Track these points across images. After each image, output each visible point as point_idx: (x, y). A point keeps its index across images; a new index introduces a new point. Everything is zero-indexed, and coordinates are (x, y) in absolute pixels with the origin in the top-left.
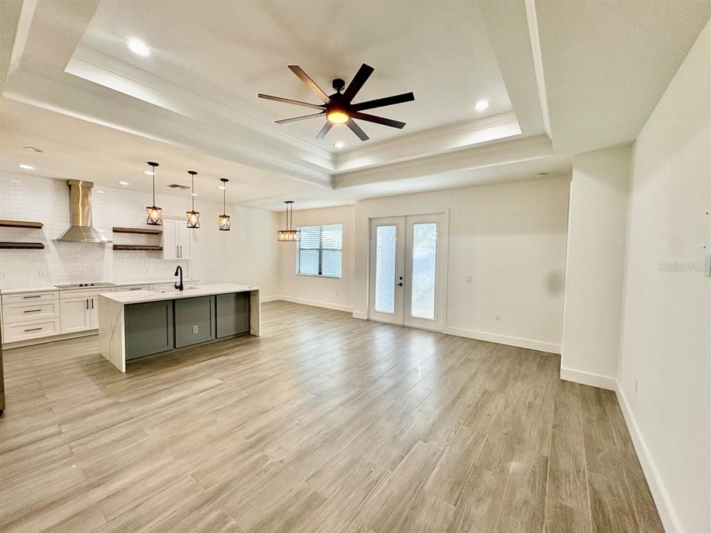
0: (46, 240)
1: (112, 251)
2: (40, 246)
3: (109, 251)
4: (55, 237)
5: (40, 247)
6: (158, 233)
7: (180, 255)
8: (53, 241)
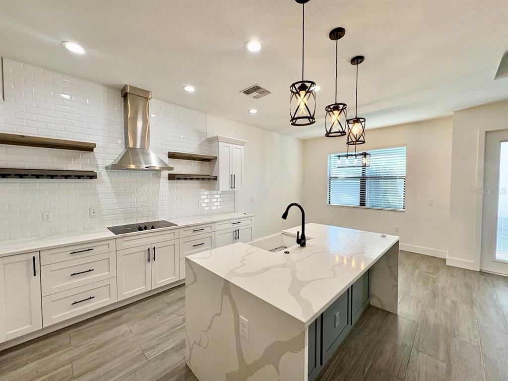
0: (97, 167)
1: (167, 181)
2: (91, 174)
3: (164, 182)
4: (109, 163)
5: (92, 176)
6: (213, 160)
7: (233, 186)
8: (106, 168)
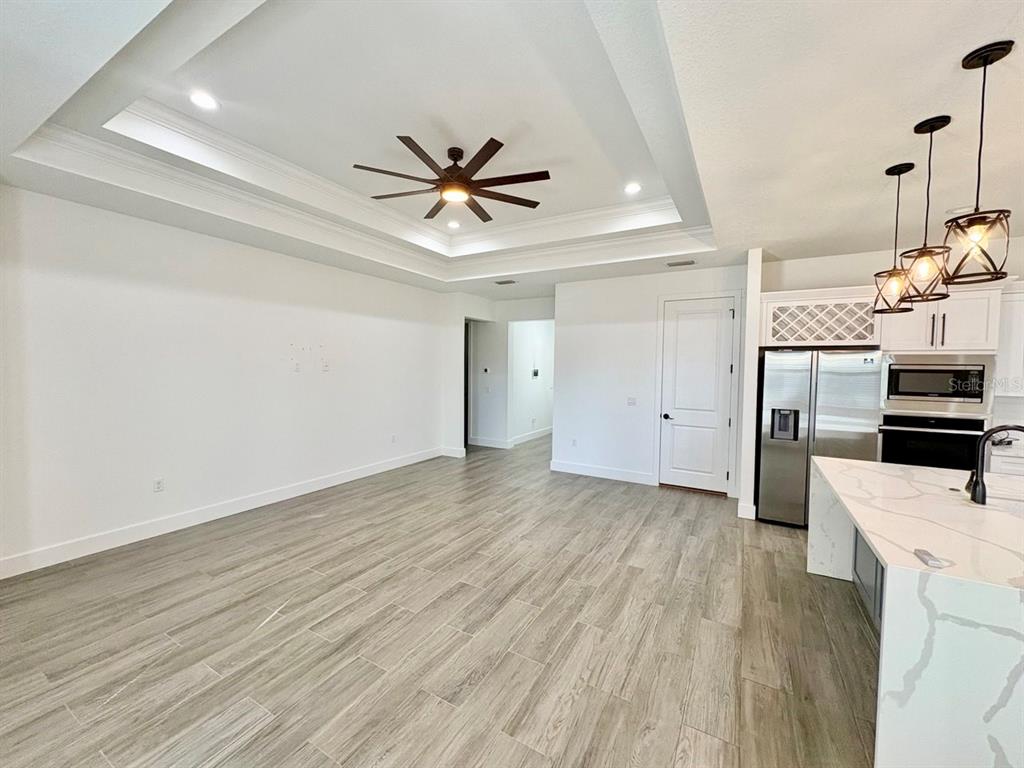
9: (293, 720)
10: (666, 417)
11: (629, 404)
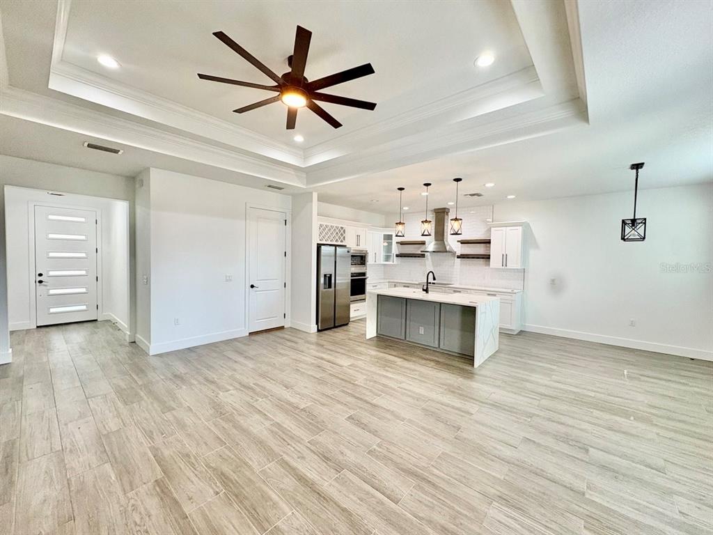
6: (488, 242)
7: (505, 264)
9: (493, 491)
10: (252, 286)
11: (227, 281)
